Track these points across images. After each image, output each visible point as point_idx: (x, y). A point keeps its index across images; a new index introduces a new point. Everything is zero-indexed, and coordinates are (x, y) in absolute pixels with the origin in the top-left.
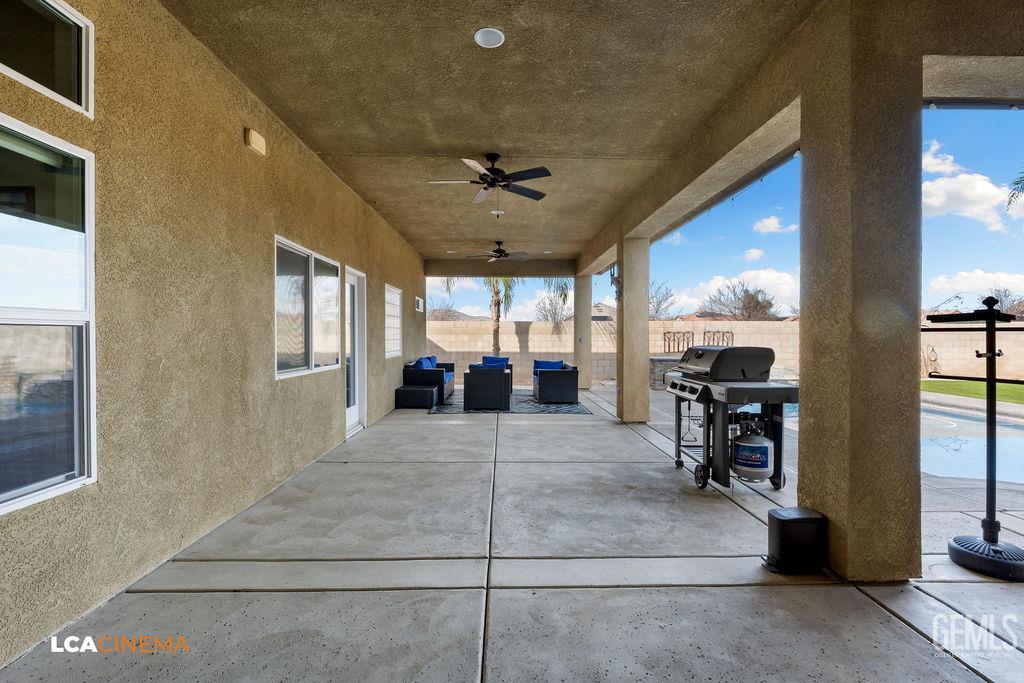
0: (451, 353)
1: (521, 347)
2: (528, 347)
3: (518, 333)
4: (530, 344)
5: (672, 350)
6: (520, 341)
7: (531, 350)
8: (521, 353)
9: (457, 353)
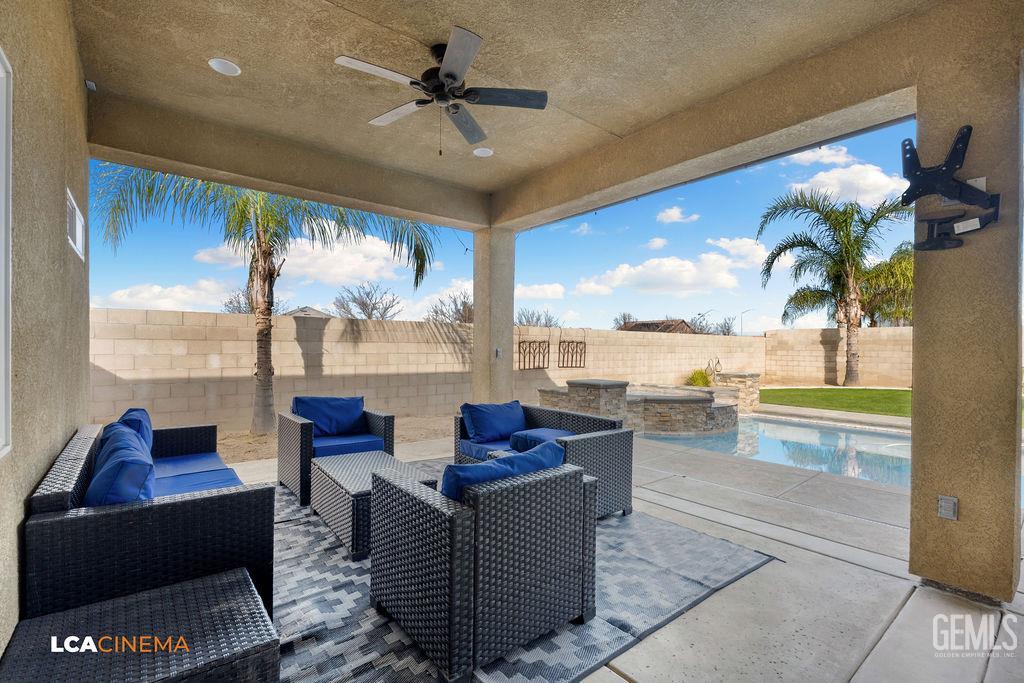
0: (137, 383)
1: (307, 367)
2: (320, 366)
3: (300, 338)
4: (326, 360)
5: (527, 367)
6: (305, 355)
7: (327, 371)
8: (307, 377)
9: (155, 382)
